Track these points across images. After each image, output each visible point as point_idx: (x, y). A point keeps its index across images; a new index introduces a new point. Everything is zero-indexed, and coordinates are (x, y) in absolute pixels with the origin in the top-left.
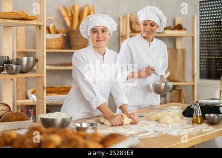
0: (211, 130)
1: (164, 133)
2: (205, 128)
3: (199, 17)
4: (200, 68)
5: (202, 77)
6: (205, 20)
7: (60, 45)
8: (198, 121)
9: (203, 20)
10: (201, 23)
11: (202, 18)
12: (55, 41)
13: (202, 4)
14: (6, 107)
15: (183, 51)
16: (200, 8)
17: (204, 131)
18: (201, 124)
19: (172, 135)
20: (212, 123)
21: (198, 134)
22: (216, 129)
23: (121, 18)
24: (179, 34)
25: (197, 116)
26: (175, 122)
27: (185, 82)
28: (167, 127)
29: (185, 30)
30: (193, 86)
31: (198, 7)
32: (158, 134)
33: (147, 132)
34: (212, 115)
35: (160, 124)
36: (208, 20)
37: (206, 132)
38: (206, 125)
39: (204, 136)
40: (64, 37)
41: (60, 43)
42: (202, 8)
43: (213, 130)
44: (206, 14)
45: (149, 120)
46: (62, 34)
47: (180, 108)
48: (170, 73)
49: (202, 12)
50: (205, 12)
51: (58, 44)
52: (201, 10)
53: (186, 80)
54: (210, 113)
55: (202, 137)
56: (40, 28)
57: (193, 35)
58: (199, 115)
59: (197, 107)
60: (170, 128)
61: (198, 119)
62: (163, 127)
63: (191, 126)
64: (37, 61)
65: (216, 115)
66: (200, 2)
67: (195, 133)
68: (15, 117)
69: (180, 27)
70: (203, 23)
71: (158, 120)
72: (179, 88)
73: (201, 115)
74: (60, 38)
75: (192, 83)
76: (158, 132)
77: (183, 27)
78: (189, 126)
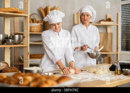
0: (126, 78)
1: (97, 79)
2: (122, 77)
3: (121, 14)
4: (122, 44)
5: (122, 49)
6: (125, 16)
7: (39, 30)
8: (118, 73)
9: (123, 16)
10: (122, 18)
11: (123, 15)
12: (36, 27)
13: (123, 6)
14: (6, 64)
15: (111, 34)
16: (122, 9)
17: (122, 78)
18: (120, 74)
19: (102, 81)
20: (126, 74)
21: (118, 80)
22: (128, 78)
23: (75, 14)
24: (109, 24)
25: (118, 70)
26: (105, 73)
27: (112, 52)
28: (99, 76)
29: (113, 21)
30: (117, 55)
31: (121, 8)
32: (94, 80)
33: (88, 78)
34: (127, 69)
35: (96, 75)
36: (126, 16)
37: (123, 79)
38: (123, 75)
39: (121, 81)
40: (42, 25)
41: (39, 29)
42: (123, 9)
43: (127, 78)
44: (125, 12)
45: (89, 72)
46: (40, 23)
47: (109, 66)
48: (104, 47)
49: (123, 11)
50: (125, 11)
51: (38, 29)
52: (122, 10)
53: (113, 51)
54: (125, 68)
55: (120, 82)
56: (26, 18)
57: (117, 25)
58: (119, 69)
59: (118, 64)
60: (101, 77)
61: (118, 72)
62: (98, 76)
63: (114, 76)
64: (24, 37)
65: (129, 69)
66: (122, 5)
67: (116, 80)
68: (11, 70)
69: (109, 20)
70: (123, 18)
71: (94, 73)
72: (109, 56)
73: (120, 69)
74: (39, 25)
75: (117, 53)
76: (94, 79)
77: (112, 20)
78: (113, 76)
